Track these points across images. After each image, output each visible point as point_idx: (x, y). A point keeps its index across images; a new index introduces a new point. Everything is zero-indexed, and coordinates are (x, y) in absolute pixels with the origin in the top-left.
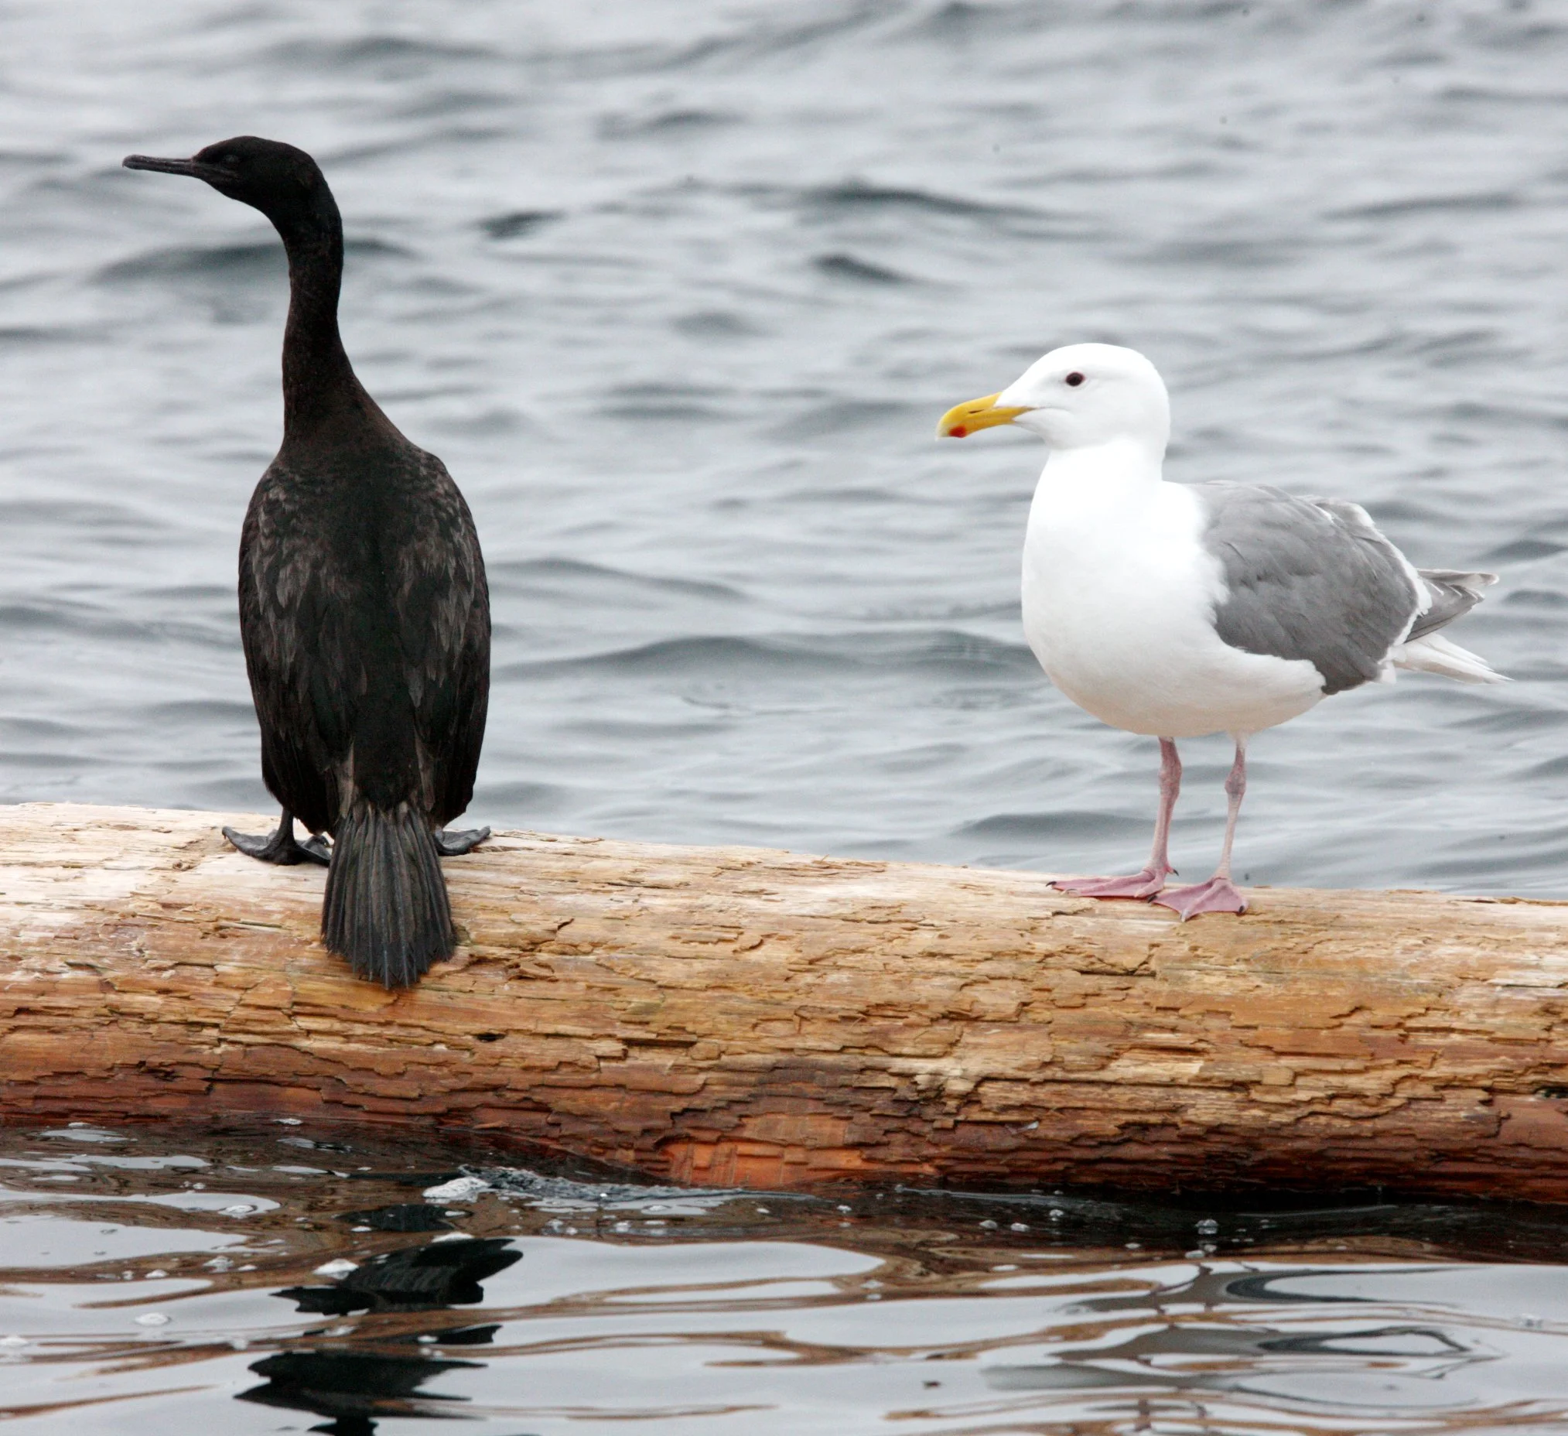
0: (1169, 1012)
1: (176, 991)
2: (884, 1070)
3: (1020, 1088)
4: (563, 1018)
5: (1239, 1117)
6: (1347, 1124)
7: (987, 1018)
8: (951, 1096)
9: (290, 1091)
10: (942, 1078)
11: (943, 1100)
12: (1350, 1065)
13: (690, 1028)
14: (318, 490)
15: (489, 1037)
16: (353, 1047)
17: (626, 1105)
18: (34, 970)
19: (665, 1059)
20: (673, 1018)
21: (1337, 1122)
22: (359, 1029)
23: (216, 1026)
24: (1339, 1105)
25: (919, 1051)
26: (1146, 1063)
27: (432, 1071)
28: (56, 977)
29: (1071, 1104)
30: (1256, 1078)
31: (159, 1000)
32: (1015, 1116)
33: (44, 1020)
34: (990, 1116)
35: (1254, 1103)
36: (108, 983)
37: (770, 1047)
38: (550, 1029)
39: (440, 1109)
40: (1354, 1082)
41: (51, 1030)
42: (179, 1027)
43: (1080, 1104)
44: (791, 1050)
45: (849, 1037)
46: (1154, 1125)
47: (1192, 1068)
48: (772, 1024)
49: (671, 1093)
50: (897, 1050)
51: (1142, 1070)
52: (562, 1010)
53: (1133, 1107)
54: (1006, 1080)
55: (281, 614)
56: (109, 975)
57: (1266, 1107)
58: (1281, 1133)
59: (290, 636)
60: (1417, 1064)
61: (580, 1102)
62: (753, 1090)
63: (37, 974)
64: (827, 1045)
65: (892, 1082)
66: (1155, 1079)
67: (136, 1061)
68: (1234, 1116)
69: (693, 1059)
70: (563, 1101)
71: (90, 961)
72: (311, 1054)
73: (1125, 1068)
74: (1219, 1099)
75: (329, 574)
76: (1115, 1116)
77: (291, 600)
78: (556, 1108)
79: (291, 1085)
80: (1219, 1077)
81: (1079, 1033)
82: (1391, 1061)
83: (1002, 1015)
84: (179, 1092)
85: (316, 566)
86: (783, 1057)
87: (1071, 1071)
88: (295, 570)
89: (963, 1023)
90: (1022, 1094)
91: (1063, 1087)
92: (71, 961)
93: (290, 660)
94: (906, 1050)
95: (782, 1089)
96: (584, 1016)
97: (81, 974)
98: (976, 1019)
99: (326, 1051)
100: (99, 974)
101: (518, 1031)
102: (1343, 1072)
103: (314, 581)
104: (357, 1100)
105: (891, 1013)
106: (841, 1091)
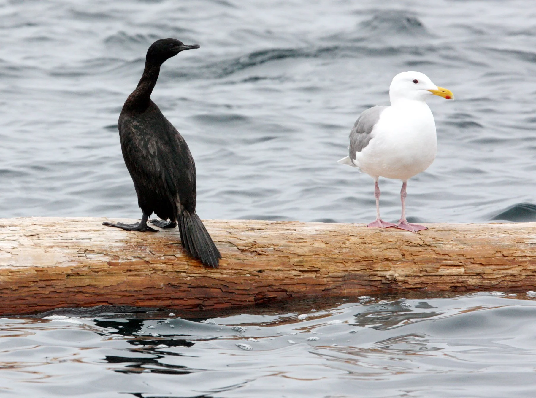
0: (446, 255)
1: (168, 263)
2: (375, 275)
3: (417, 278)
4: (277, 265)
5: (483, 283)
6: (513, 283)
7: (395, 259)
8: (399, 281)
9: (212, 290)
10: (394, 277)
11: (397, 282)
12: (506, 267)
13: (315, 266)
14: (147, 122)
15: (260, 271)
16: (225, 276)
17: (308, 288)
18: (124, 259)
19: (313, 275)
20: (309, 264)
21: (510, 283)
22: (225, 271)
23: (185, 272)
24: (508, 278)
25: (383, 270)
26: (448, 269)
27: (249, 282)
28: (131, 260)
29: (434, 282)
30: (483, 272)
31: (164, 265)
32: (419, 286)
33: (136, 273)
34: (411, 286)
35: (485, 279)
36: (147, 261)
37: (341, 270)
38: (277, 268)
39: (256, 292)
40: (510, 272)
41: (138, 276)
42: (174, 273)
43: (436, 282)
44: (347, 271)
45: (361, 266)
46: (459, 287)
47: (462, 270)
48: (337, 264)
49: (319, 285)
50: (376, 269)
51: (448, 271)
52: (275, 263)
53: (451, 282)
54: (412, 276)
55: (153, 157)
56: (147, 259)
57: (490, 280)
58: (496, 287)
59: (157, 163)
60: (524, 266)
61: (295, 288)
62: (341, 283)
63: (126, 260)
64: (356, 269)
65: (379, 278)
66: (454, 274)
67: (167, 283)
68: (481, 283)
69: (321, 275)
70: (290, 288)
71: (138, 256)
72: (215, 279)
73: (443, 271)
74: (474, 278)
75: (161, 145)
76: (448, 285)
77: (154, 153)
78: (289, 290)
79: (212, 288)
80: (472, 272)
81: (425, 262)
82: (517, 266)
83: (398, 258)
84: (182, 291)
85: (157, 143)
86: (346, 273)
87: (429, 273)
88: (152, 144)
89: (388, 261)
90: (418, 280)
91: (429, 277)
92: (133, 256)
93: (159, 170)
94: (379, 269)
95: (348, 282)
96: (283, 264)
97: (138, 259)
98: (391, 260)
99: (219, 277)
100: (142, 259)
101: (268, 269)
102: (506, 269)
103: (158, 148)
104: (234, 291)
105: (367, 260)
106: (366, 281)
